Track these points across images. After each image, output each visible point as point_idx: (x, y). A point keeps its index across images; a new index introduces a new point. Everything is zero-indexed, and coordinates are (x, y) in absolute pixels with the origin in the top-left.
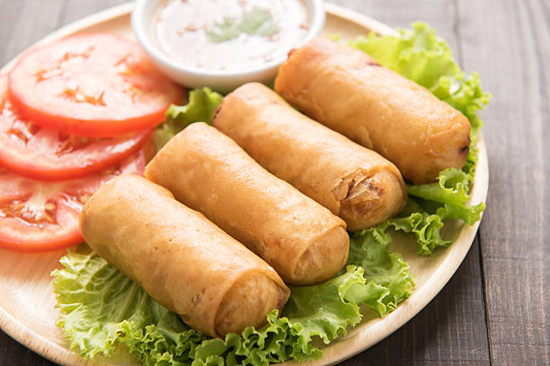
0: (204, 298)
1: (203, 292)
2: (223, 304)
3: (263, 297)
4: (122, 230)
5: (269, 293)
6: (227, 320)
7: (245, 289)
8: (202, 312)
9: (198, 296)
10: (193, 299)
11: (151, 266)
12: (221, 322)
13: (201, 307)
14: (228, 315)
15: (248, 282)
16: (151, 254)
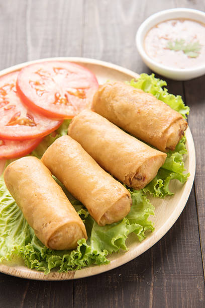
0: (49, 225)
1: (50, 222)
2: (56, 232)
3: (75, 236)
4: (24, 181)
5: (79, 235)
6: (55, 240)
7: (69, 229)
8: (45, 232)
9: (46, 224)
10: (43, 224)
11: (30, 202)
12: (52, 240)
13: (46, 230)
14: (57, 237)
15: (71, 226)
16: (33, 197)
